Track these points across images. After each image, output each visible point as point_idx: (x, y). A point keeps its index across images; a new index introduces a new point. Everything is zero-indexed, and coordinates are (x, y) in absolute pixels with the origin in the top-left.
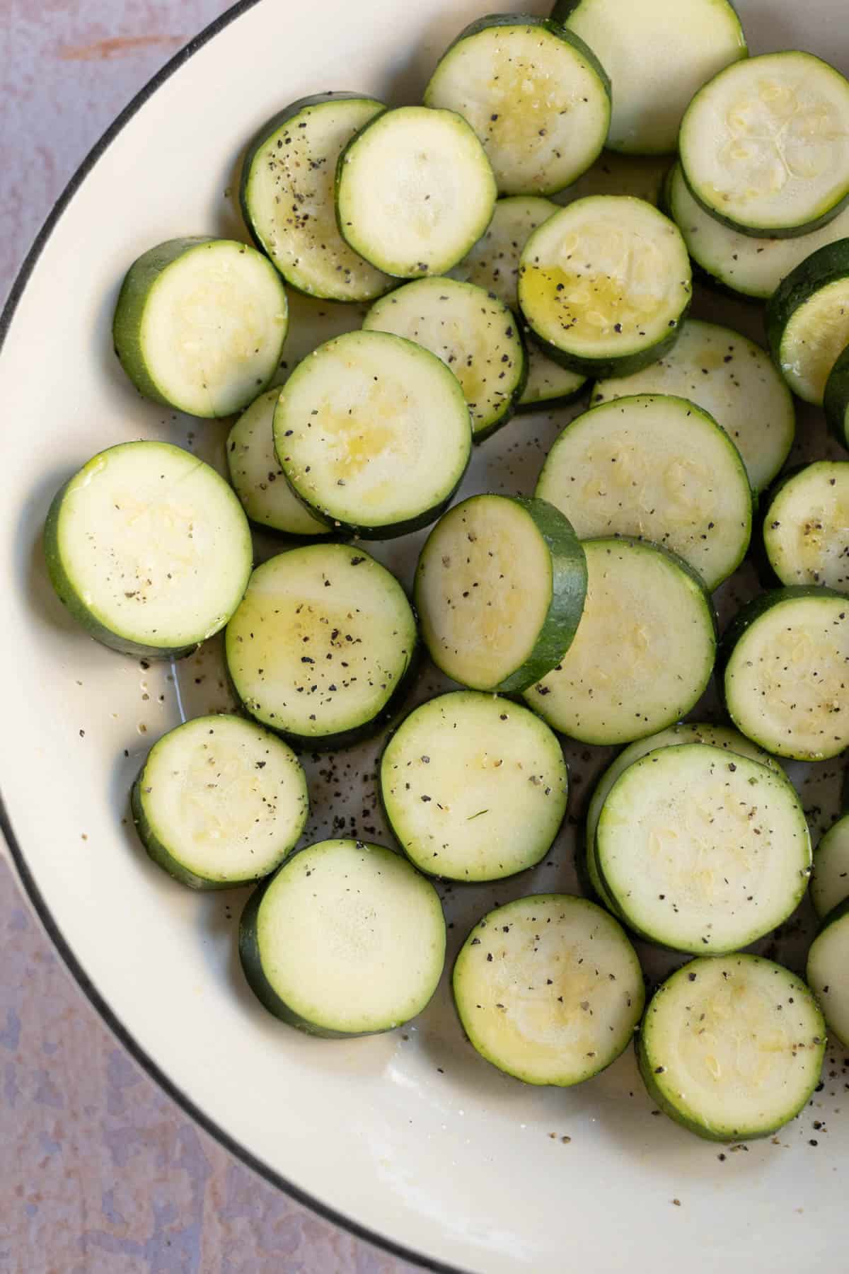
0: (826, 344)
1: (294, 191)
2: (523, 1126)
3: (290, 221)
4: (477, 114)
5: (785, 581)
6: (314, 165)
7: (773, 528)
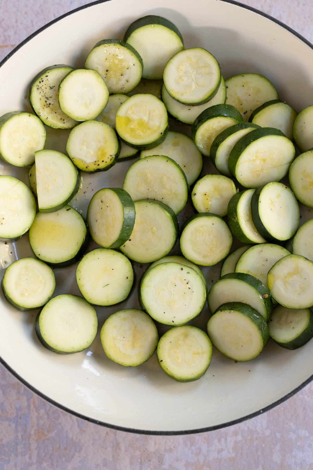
0: (209, 138)
1: (45, 96)
2: (123, 379)
3: (45, 106)
4: (102, 71)
5: (199, 211)
6: (51, 88)
7: (194, 195)
